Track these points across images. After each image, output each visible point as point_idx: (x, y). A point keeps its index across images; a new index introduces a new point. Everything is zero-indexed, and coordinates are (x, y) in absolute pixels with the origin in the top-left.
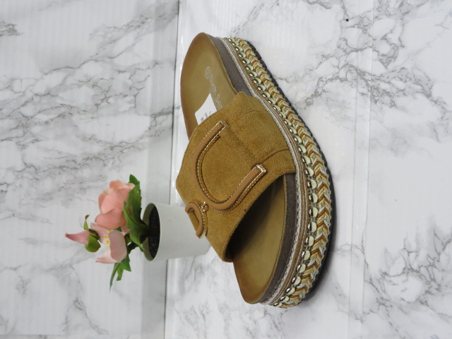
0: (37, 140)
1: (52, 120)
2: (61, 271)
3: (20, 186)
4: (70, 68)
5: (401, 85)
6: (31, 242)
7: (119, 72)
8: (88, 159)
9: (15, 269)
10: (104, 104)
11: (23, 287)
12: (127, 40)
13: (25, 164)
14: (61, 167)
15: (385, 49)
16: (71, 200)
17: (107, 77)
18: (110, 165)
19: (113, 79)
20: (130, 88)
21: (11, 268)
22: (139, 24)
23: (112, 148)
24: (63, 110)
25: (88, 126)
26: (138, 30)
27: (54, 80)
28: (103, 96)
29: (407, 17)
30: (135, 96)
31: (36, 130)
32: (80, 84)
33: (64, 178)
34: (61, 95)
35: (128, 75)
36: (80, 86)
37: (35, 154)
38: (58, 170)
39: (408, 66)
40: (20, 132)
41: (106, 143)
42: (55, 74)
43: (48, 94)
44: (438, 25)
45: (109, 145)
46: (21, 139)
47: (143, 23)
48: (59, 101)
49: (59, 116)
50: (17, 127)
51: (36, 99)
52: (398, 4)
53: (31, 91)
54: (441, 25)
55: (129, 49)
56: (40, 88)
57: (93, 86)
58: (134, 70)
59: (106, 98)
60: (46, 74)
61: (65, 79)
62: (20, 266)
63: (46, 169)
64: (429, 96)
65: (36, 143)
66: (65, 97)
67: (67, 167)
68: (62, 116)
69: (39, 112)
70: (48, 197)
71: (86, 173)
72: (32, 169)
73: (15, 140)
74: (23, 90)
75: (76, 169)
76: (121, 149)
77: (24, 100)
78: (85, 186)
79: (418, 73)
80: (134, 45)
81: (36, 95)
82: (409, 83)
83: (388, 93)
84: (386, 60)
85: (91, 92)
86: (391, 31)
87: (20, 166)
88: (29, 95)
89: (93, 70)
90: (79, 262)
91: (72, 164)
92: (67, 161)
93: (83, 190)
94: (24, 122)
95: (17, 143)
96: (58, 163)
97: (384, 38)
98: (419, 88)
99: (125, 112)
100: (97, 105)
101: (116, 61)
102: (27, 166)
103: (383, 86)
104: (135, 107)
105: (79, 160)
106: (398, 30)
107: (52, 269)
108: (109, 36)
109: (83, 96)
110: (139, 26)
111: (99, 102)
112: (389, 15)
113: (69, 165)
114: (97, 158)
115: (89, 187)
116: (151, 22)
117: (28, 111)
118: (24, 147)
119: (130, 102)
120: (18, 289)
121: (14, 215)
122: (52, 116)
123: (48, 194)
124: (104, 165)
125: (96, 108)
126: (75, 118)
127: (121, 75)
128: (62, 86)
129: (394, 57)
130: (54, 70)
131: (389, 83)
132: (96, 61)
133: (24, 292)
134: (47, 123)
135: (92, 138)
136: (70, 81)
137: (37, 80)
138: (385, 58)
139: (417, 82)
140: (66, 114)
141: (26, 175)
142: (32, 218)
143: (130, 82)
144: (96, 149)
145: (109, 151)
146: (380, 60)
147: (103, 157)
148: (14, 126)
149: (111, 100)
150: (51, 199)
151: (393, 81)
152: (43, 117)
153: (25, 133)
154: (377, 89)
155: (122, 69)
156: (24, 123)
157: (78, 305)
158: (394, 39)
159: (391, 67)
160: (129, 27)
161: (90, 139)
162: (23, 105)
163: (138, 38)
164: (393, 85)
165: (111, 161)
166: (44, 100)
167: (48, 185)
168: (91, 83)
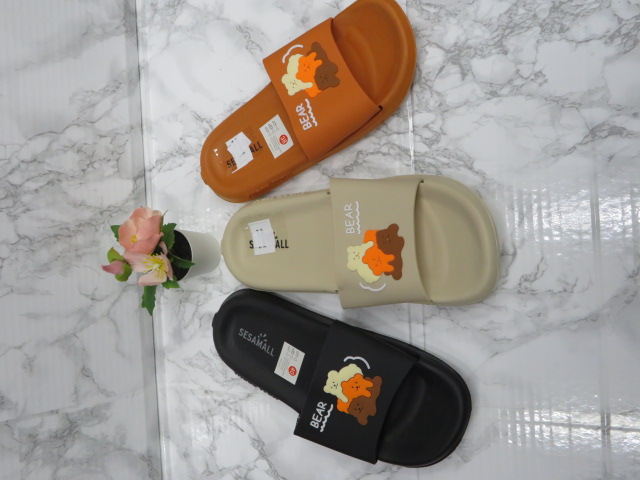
0: (28, 210)
1: (41, 187)
2: (65, 342)
3: (16, 259)
4: (54, 132)
5: (445, 160)
6: (33, 316)
7: (101, 136)
8: (80, 225)
9: (20, 348)
10: (90, 169)
11: (29, 365)
12: (104, 105)
13: (19, 235)
14: (55, 236)
15: (427, 134)
16: (68, 268)
17: (90, 142)
18: (101, 229)
19: (95, 143)
20: (112, 153)
21: (15, 348)
22: (113, 89)
23: (101, 213)
24: (51, 176)
25: (77, 192)
26: (114, 95)
27: (39, 145)
28: (89, 162)
29: (446, 114)
30: (117, 160)
31: (26, 199)
32: (65, 150)
33: (59, 247)
34: (47, 161)
35: (109, 140)
36: (65, 152)
37: (28, 225)
38: (53, 239)
39: (451, 147)
40: (10, 202)
41: (96, 208)
42: (39, 139)
43: (35, 160)
44: (474, 122)
45: (98, 210)
46: (12, 210)
47: (118, 88)
48: (47, 168)
49: (48, 183)
50: (6, 197)
51: (23, 166)
52: (437, 104)
53: (17, 157)
54: (477, 122)
55: (107, 114)
56: (26, 155)
57: (78, 151)
58: (114, 135)
59: (91, 164)
60: (30, 139)
61: (50, 144)
62: (24, 344)
63: (40, 239)
64: (471, 168)
65: (29, 213)
66: (52, 163)
67: (62, 236)
68: (50, 183)
69: (28, 180)
70: (45, 268)
71: (80, 240)
72: (27, 241)
73: (5, 211)
74: (8, 157)
75: (70, 236)
76: (109, 213)
77: (10, 168)
78: (80, 252)
79: (460, 153)
80: (111, 109)
81: (23, 162)
82: (452, 159)
83: (433, 166)
84: (429, 142)
85: (77, 157)
86: (433, 123)
87: (13, 239)
88: (15, 162)
89: (75, 135)
90: (82, 329)
91: (66, 232)
92: (61, 229)
93: (78, 256)
94: (13, 191)
95: (9, 214)
96: (52, 232)
97: (426, 126)
98: (462, 163)
99: (110, 176)
100: (84, 171)
101: (97, 125)
102: (21, 237)
103: (428, 160)
104: (119, 171)
105: (72, 227)
106: (439, 122)
107: (57, 341)
108: (88, 100)
109: (69, 162)
110: (114, 91)
111: (85, 167)
112: (429, 111)
113: (62, 233)
114: (89, 224)
115: (85, 254)
116: (124, 87)
117: (16, 179)
118: (15, 217)
119: (113, 167)
120: (25, 368)
121: (12, 291)
122: (41, 184)
123: (46, 264)
124: (96, 230)
125: (82, 173)
126: (64, 185)
127: (103, 140)
128: (48, 151)
129: (437, 141)
130: (38, 135)
131: (434, 158)
132: (78, 125)
133: (31, 370)
134: (36, 191)
135: (81, 205)
136: (55, 146)
137: (22, 146)
138: (428, 142)
139: (460, 159)
140: (55, 180)
141: (20, 247)
142: (32, 292)
143: (111, 147)
144: (87, 215)
145: (100, 217)
146: (424, 143)
147: (94, 223)
148: (3, 196)
149: (96, 165)
150: (49, 269)
151: (438, 158)
152: (32, 185)
153: (15, 203)
154: (423, 162)
155: (103, 134)
156: (13, 193)
157: (85, 372)
158: (436, 127)
159: (434, 147)
160: (105, 92)
161: (80, 205)
162: (10, 173)
163: (114, 103)
164: (438, 160)
165: (102, 226)
166: (32, 167)
167: (44, 255)
168: (76, 148)
